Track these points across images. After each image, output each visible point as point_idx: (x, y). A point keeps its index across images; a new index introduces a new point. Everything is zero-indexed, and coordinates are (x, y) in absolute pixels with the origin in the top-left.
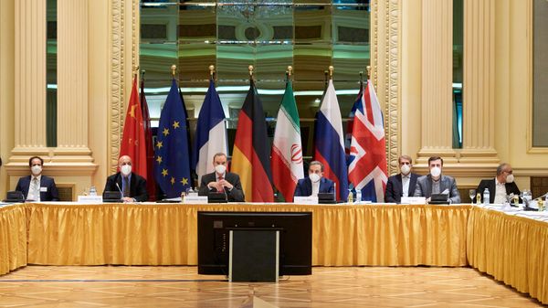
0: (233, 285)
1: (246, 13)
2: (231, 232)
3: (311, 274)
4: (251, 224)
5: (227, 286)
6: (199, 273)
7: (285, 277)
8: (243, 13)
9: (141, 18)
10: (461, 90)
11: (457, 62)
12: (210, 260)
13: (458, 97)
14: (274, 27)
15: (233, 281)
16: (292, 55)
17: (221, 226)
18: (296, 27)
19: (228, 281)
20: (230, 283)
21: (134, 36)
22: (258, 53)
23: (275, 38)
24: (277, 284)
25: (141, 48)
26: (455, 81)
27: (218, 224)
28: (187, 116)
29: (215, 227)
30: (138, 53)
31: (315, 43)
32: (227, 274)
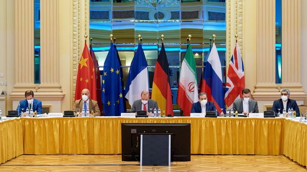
0: (143, 168)
1: (154, 5)
2: (142, 136)
3: (190, 160)
4: (154, 130)
5: (139, 168)
6: (123, 160)
7: (174, 163)
8: (152, 4)
9: (90, 7)
10: (281, 48)
11: (278, 32)
12: (129, 153)
13: (279, 53)
14: (172, 12)
15: (143, 165)
16: (179, 28)
17: (136, 132)
18: (182, 12)
19: (139, 165)
20: (141, 166)
21: (86, 18)
22: (160, 27)
23: (172, 18)
24: (170, 167)
25: (90, 24)
26: (277, 43)
27: (134, 131)
28: (121, 65)
29: (132, 132)
30: (88, 27)
31: (195, 21)
32: (139, 161)
